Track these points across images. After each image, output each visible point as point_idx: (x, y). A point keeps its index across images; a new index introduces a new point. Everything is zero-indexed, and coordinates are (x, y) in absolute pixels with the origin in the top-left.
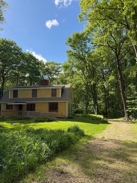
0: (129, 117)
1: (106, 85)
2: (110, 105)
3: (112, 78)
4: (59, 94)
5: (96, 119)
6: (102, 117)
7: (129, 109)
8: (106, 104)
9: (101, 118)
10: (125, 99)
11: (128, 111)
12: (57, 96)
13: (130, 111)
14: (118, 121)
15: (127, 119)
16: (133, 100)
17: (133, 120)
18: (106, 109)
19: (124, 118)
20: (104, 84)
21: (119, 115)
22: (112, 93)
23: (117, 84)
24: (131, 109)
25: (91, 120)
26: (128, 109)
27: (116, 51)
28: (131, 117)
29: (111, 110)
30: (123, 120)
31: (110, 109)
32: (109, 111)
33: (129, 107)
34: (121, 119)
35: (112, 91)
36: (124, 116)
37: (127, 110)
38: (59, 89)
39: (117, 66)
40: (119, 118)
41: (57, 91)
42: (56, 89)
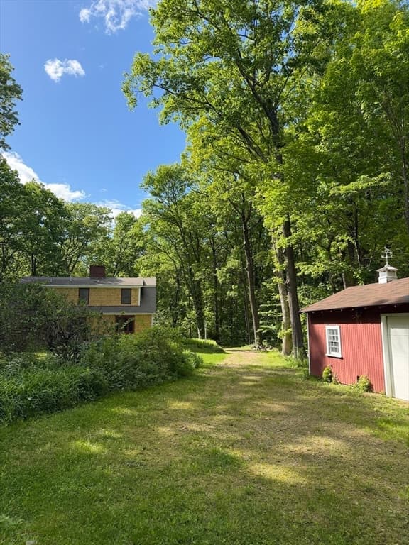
0: (261, 344)
1: (222, 277)
2: (224, 317)
3: (233, 263)
4: (136, 300)
5: (206, 347)
6: (213, 342)
7: (263, 328)
8: (217, 316)
9: (213, 345)
10: (257, 308)
11: (260, 332)
12: (133, 304)
13: (265, 331)
14: (242, 351)
15: (257, 346)
16: (270, 311)
17: (268, 350)
18: (217, 327)
19: (252, 346)
20: (218, 274)
21: (244, 341)
22: (232, 293)
23: (243, 274)
24: (266, 328)
25: (197, 349)
26: (261, 328)
27: (243, 212)
28: (265, 343)
29: (227, 328)
30: (250, 349)
31: (225, 327)
32: (223, 331)
33: (262, 324)
34: (248, 347)
35: (231, 290)
36: (252, 343)
37: (258, 331)
38: (136, 290)
39: (245, 243)
40: (244, 345)
41: (133, 292)
42: (131, 289)
